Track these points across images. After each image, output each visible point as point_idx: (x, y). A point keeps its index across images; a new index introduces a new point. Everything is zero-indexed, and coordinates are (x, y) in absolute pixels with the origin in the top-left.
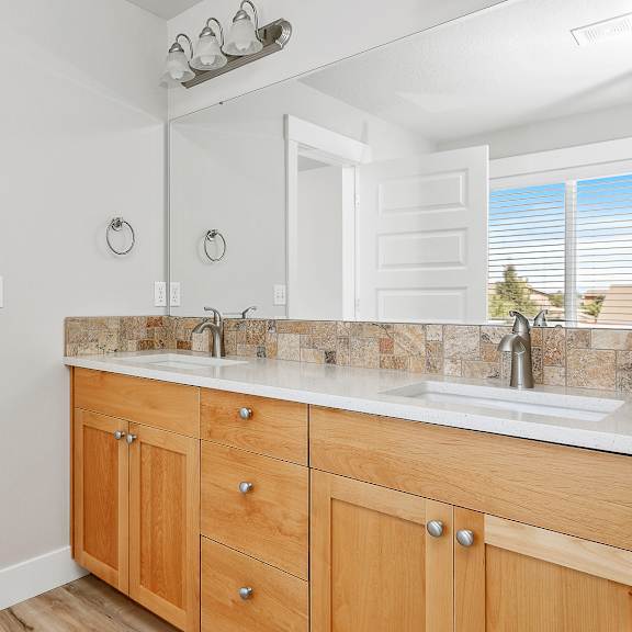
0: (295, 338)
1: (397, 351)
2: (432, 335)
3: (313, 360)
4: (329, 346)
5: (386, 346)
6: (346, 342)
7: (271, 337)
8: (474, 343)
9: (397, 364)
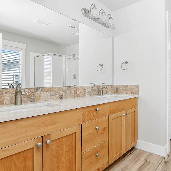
0: (49, 93)
1: (78, 93)
2: (85, 88)
3: (55, 98)
4: (61, 94)
5: (76, 92)
6: (66, 92)
7: (37, 94)
8: (91, 89)
9: (78, 96)
